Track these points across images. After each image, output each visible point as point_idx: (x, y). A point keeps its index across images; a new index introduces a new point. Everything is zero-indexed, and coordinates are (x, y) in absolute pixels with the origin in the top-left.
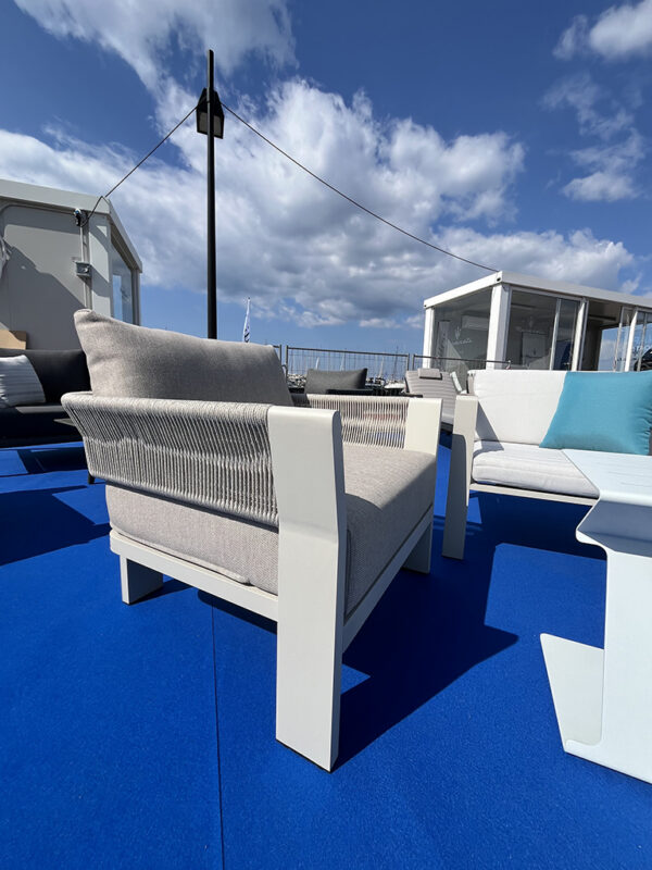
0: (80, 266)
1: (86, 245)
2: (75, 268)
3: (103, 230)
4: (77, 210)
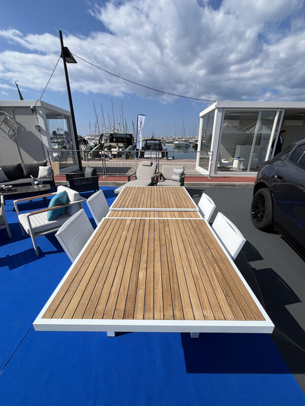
0: (36, 126)
1: (37, 118)
3: (41, 112)
4: (32, 107)
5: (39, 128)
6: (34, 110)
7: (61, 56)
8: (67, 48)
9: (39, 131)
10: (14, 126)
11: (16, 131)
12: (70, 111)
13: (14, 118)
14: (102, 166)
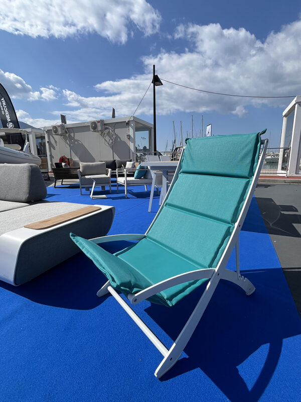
0: (127, 135)
1: (129, 129)
3: (132, 125)
4: (127, 121)
5: (129, 137)
6: (128, 124)
7: (152, 82)
8: (157, 75)
9: (129, 139)
10: (113, 136)
11: (114, 140)
12: (153, 124)
13: (114, 131)
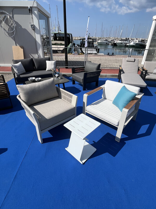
0: (32, 25)
1: (32, 18)
2: (30, 26)
4: (29, 7)
5: (34, 27)
6: (30, 10)
9: (34, 30)
10: (13, 25)
11: (15, 29)
14: (84, 61)
